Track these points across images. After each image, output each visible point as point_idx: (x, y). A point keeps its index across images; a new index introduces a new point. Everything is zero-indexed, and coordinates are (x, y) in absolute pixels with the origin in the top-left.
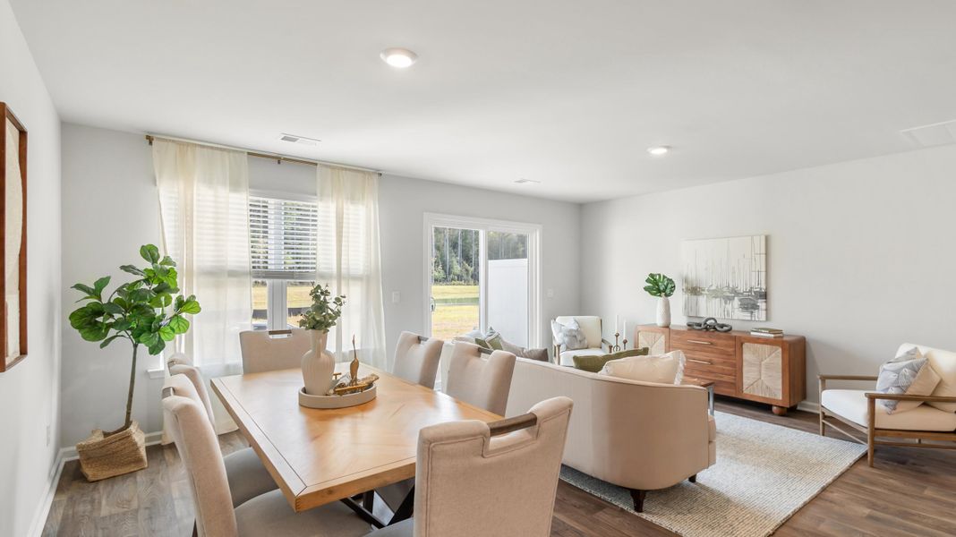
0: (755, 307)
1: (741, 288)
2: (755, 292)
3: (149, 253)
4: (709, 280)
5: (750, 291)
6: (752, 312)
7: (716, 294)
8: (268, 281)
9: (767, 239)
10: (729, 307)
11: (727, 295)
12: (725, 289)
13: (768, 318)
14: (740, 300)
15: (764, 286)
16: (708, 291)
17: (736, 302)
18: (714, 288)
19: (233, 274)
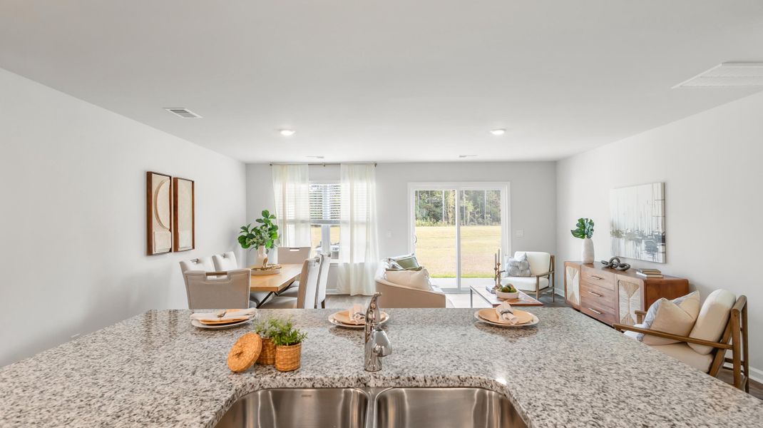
0: (656, 250)
1: (647, 232)
2: (655, 236)
3: (265, 214)
4: (627, 225)
5: (652, 235)
6: (653, 254)
7: (631, 237)
8: (322, 225)
9: (664, 186)
10: (639, 248)
11: (636, 237)
12: (636, 233)
13: (666, 261)
14: (646, 243)
15: (661, 231)
16: (626, 233)
17: (643, 245)
18: (629, 231)
19: (303, 222)
